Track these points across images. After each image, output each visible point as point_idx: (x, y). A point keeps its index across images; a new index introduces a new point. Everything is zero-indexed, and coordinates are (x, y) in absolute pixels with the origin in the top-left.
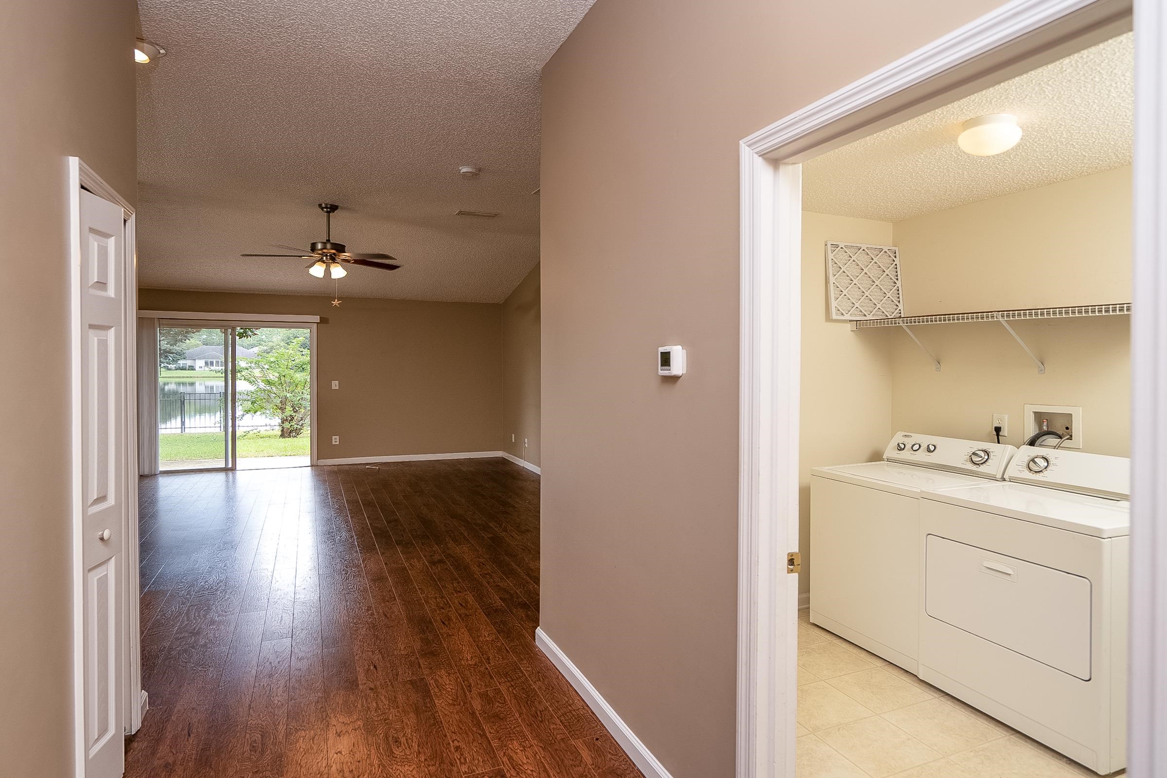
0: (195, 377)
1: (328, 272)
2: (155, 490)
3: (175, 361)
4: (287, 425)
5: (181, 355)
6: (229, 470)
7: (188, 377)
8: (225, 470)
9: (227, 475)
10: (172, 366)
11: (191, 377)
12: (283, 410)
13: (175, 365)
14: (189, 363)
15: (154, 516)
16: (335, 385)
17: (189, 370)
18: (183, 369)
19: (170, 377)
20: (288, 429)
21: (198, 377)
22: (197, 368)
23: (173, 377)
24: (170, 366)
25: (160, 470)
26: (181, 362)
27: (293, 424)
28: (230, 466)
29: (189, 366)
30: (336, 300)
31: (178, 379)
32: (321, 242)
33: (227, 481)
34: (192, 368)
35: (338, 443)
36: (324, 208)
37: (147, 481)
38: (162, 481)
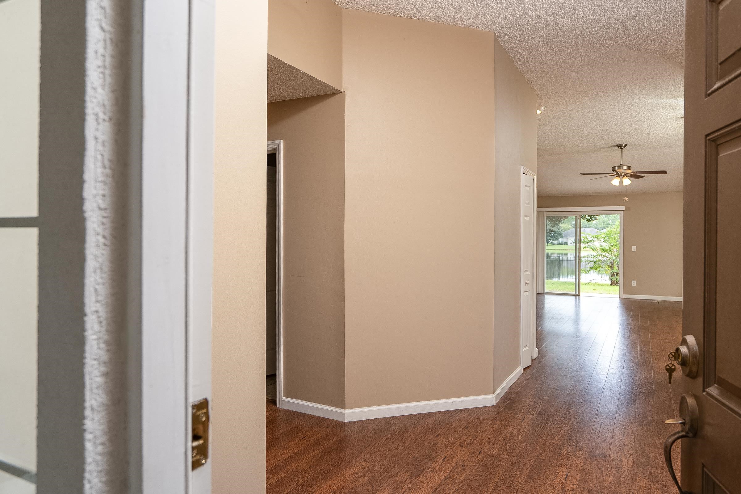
0: (568, 250)
1: (621, 182)
2: (543, 300)
3: (557, 239)
4: (614, 278)
5: (560, 234)
6: (577, 295)
7: (564, 250)
8: (575, 295)
9: (576, 297)
10: (555, 242)
11: (566, 250)
12: (612, 268)
13: (557, 242)
14: (564, 240)
15: (543, 308)
16: (634, 249)
17: (564, 245)
18: (561, 244)
19: (554, 250)
20: (615, 281)
21: (569, 250)
22: (569, 244)
23: (556, 250)
24: (554, 242)
25: (546, 292)
26: (560, 240)
27: (617, 278)
28: (577, 293)
29: (565, 243)
30: (626, 197)
31: (559, 251)
32: (617, 166)
33: (576, 300)
34: (566, 244)
35: (635, 285)
36: (620, 146)
37: (540, 296)
38: (547, 297)
